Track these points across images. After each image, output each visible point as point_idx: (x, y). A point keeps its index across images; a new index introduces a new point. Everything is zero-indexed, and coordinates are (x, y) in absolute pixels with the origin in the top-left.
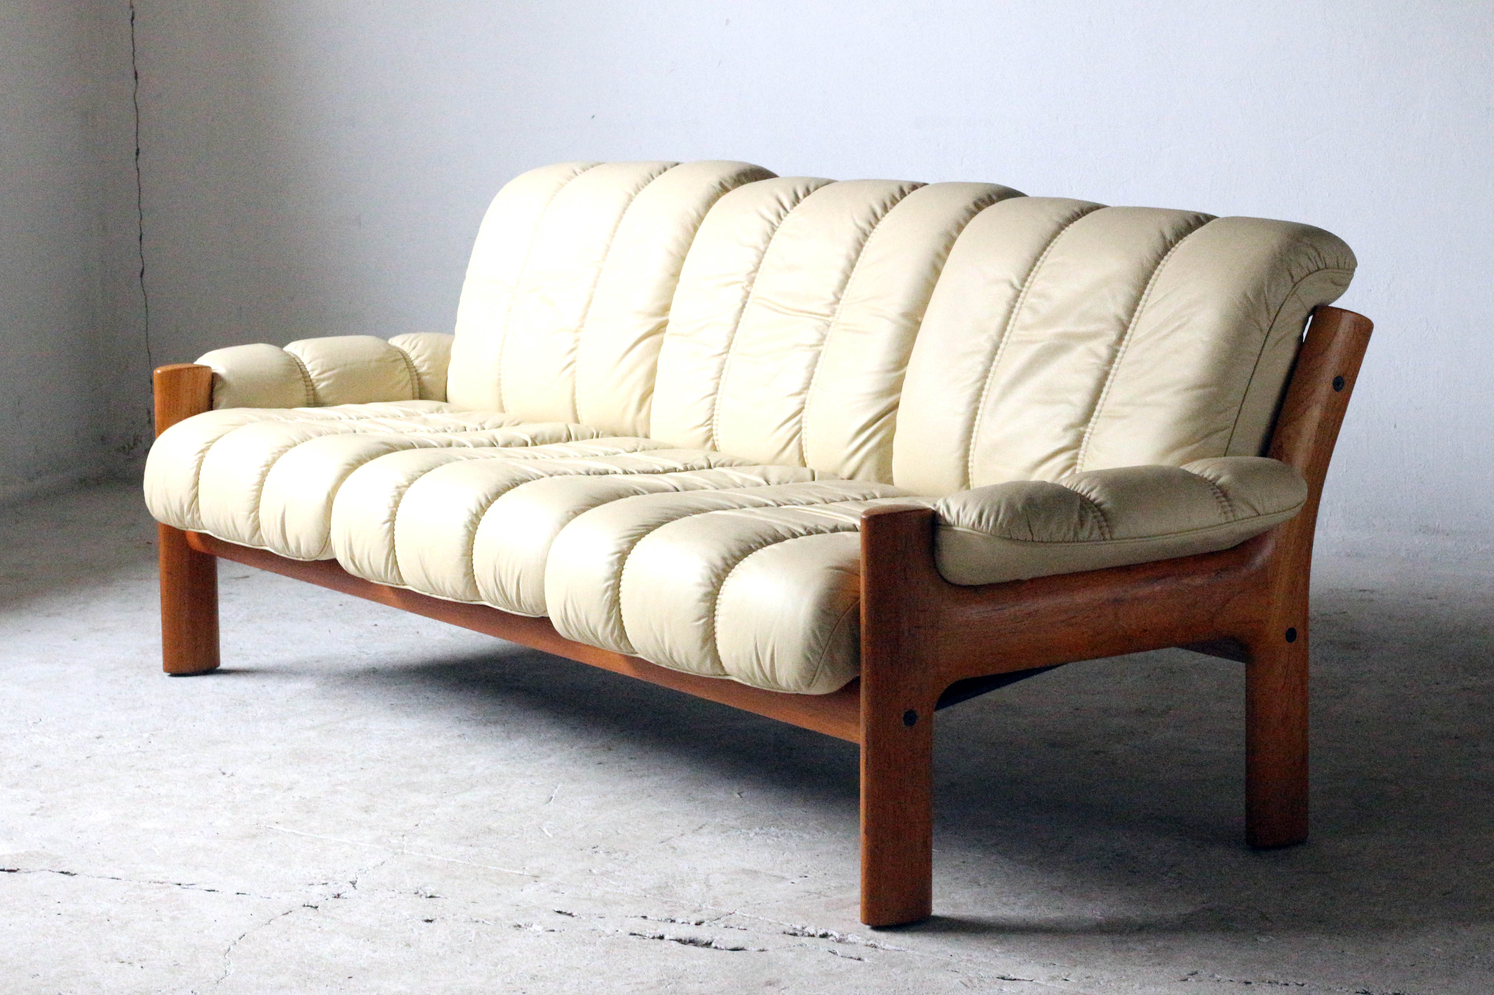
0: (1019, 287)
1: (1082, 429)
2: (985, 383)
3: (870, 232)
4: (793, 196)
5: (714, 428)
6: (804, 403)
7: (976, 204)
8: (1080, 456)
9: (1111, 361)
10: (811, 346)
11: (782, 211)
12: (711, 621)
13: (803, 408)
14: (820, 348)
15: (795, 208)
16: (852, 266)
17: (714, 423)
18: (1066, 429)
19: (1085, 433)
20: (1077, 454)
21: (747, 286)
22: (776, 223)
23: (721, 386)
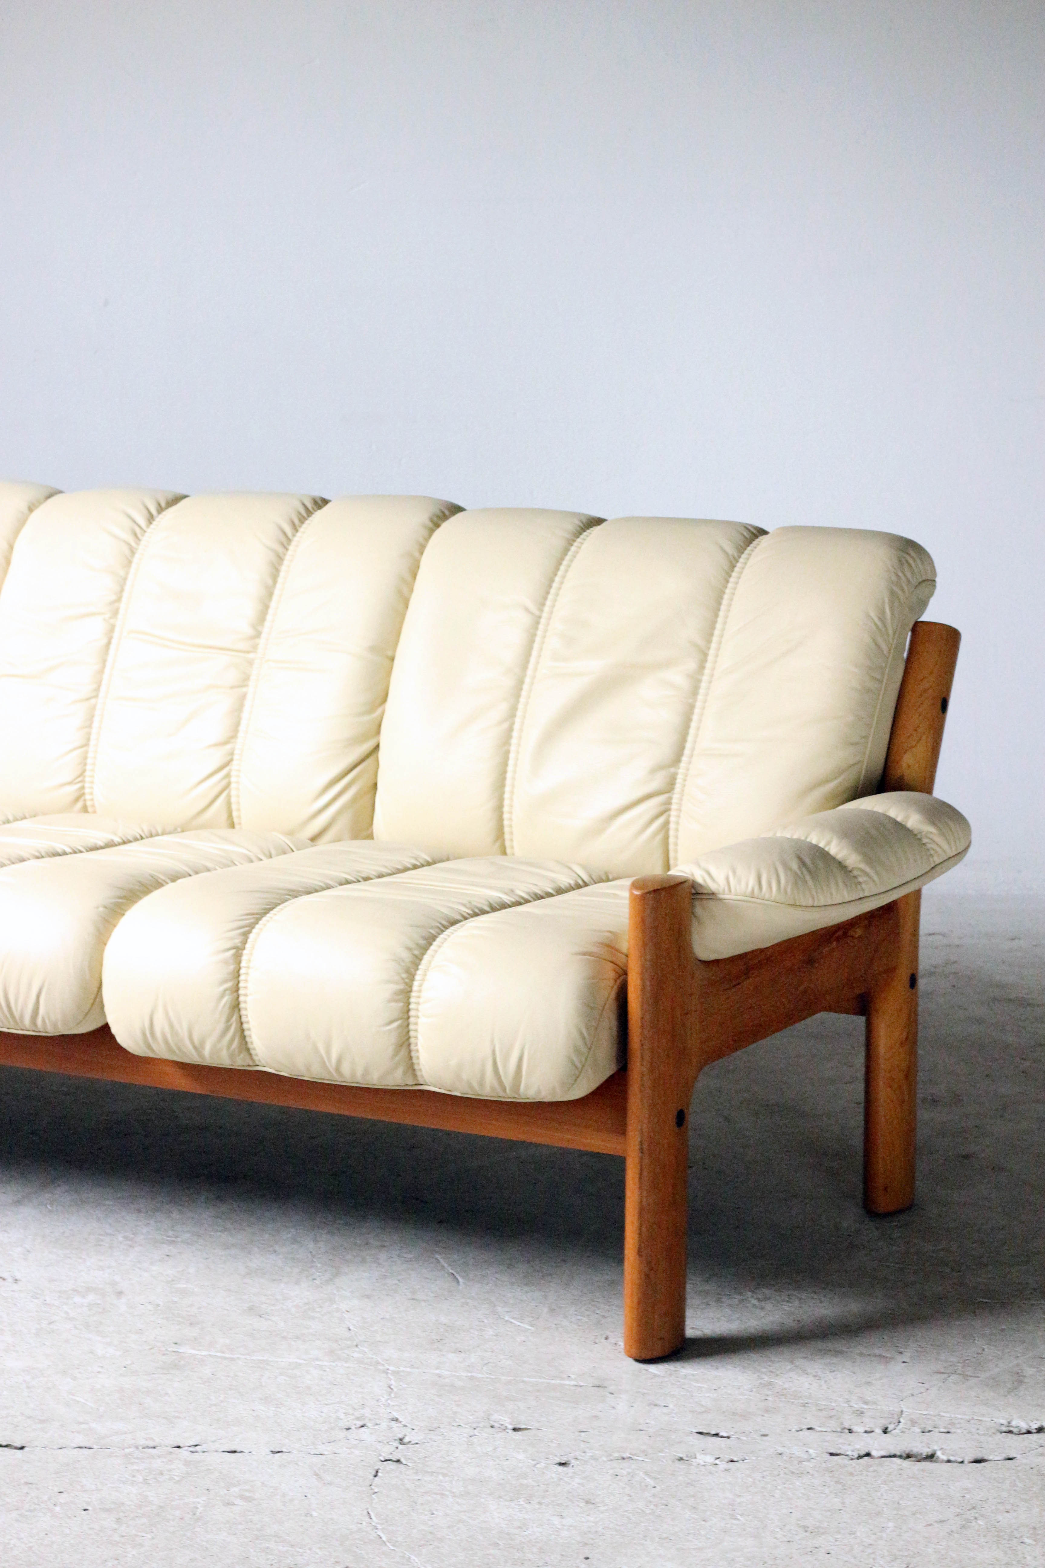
0: (537, 613)
1: (672, 770)
2: (513, 723)
3: (285, 555)
4: (145, 512)
5: (87, 785)
6: (232, 754)
7: (431, 520)
8: (674, 801)
9: (694, 691)
10: (232, 687)
11: (138, 531)
12: (406, 1024)
13: (231, 760)
14: (244, 690)
15: (152, 526)
16: (270, 594)
17: (87, 779)
18: (653, 771)
19: (676, 774)
20: (670, 798)
21: (111, 618)
22: (133, 544)
23: (93, 737)
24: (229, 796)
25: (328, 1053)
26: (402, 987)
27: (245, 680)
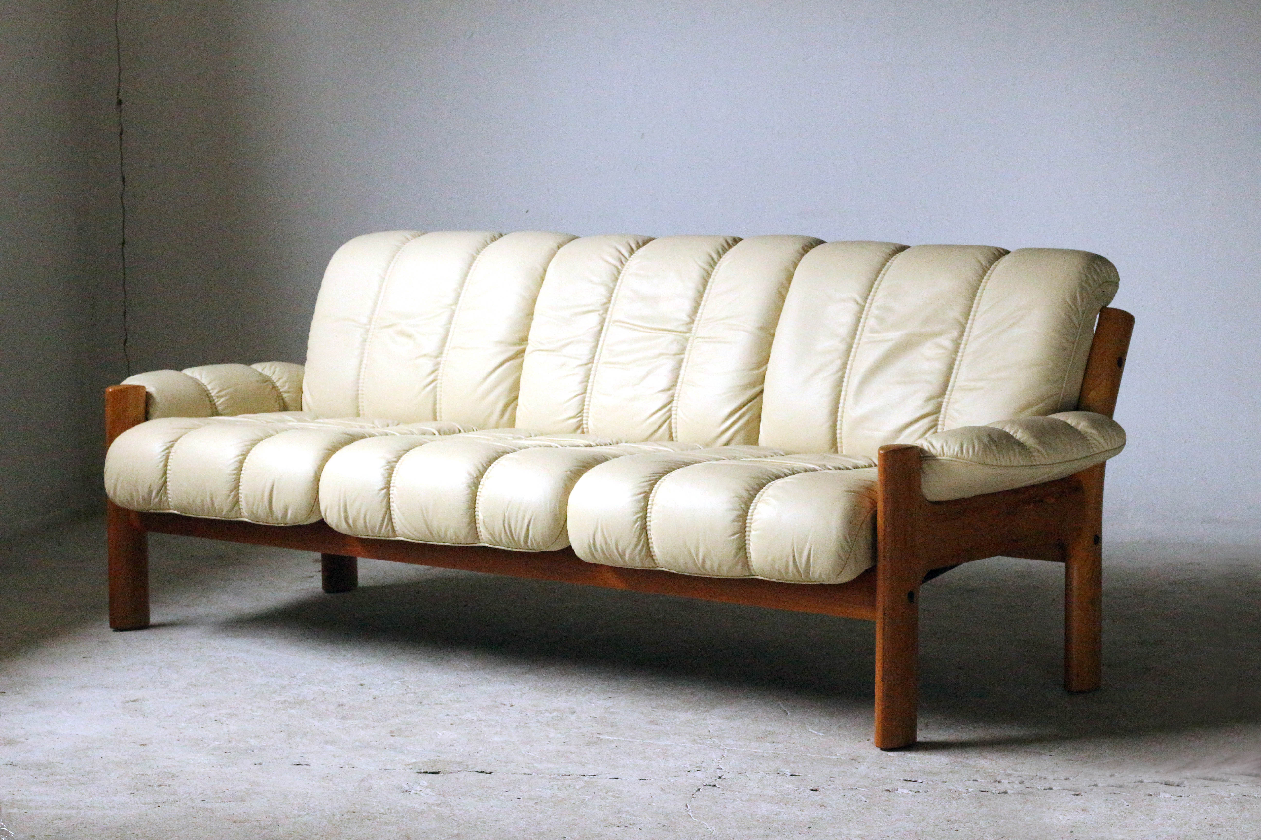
0: (863, 303)
1: (940, 400)
2: (844, 373)
3: (712, 272)
4: (629, 248)
5: (584, 418)
6: (673, 396)
7: (803, 248)
8: (940, 419)
9: (956, 351)
10: (675, 355)
11: (623, 259)
12: (743, 535)
13: (673, 400)
14: (682, 356)
15: (632, 256)
16: (701, 296)
17: (585, 415)
18: (925, 401)
19: (942, 402)
20: (938, 417)
21: (603, 314)
22: (620, 267)
23: (589, 388)
24: (670, 423)
25: (697, 555)
26: (741, 513)
27: (683, 350)
